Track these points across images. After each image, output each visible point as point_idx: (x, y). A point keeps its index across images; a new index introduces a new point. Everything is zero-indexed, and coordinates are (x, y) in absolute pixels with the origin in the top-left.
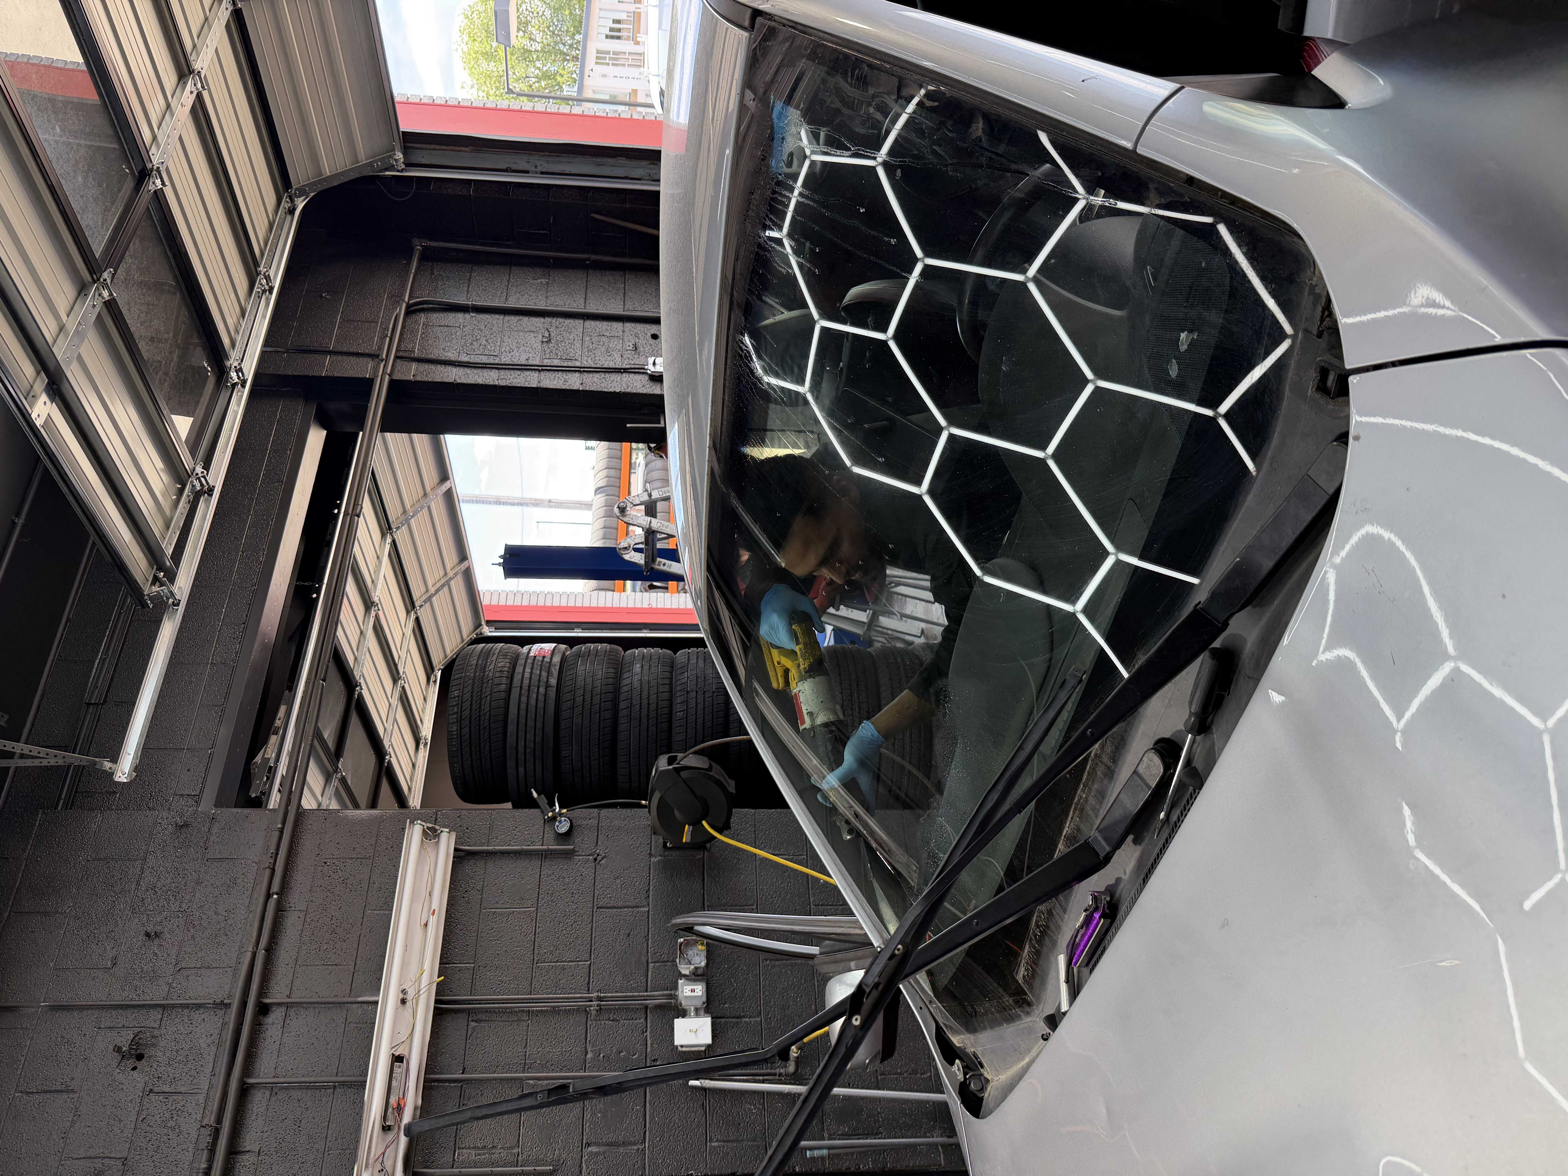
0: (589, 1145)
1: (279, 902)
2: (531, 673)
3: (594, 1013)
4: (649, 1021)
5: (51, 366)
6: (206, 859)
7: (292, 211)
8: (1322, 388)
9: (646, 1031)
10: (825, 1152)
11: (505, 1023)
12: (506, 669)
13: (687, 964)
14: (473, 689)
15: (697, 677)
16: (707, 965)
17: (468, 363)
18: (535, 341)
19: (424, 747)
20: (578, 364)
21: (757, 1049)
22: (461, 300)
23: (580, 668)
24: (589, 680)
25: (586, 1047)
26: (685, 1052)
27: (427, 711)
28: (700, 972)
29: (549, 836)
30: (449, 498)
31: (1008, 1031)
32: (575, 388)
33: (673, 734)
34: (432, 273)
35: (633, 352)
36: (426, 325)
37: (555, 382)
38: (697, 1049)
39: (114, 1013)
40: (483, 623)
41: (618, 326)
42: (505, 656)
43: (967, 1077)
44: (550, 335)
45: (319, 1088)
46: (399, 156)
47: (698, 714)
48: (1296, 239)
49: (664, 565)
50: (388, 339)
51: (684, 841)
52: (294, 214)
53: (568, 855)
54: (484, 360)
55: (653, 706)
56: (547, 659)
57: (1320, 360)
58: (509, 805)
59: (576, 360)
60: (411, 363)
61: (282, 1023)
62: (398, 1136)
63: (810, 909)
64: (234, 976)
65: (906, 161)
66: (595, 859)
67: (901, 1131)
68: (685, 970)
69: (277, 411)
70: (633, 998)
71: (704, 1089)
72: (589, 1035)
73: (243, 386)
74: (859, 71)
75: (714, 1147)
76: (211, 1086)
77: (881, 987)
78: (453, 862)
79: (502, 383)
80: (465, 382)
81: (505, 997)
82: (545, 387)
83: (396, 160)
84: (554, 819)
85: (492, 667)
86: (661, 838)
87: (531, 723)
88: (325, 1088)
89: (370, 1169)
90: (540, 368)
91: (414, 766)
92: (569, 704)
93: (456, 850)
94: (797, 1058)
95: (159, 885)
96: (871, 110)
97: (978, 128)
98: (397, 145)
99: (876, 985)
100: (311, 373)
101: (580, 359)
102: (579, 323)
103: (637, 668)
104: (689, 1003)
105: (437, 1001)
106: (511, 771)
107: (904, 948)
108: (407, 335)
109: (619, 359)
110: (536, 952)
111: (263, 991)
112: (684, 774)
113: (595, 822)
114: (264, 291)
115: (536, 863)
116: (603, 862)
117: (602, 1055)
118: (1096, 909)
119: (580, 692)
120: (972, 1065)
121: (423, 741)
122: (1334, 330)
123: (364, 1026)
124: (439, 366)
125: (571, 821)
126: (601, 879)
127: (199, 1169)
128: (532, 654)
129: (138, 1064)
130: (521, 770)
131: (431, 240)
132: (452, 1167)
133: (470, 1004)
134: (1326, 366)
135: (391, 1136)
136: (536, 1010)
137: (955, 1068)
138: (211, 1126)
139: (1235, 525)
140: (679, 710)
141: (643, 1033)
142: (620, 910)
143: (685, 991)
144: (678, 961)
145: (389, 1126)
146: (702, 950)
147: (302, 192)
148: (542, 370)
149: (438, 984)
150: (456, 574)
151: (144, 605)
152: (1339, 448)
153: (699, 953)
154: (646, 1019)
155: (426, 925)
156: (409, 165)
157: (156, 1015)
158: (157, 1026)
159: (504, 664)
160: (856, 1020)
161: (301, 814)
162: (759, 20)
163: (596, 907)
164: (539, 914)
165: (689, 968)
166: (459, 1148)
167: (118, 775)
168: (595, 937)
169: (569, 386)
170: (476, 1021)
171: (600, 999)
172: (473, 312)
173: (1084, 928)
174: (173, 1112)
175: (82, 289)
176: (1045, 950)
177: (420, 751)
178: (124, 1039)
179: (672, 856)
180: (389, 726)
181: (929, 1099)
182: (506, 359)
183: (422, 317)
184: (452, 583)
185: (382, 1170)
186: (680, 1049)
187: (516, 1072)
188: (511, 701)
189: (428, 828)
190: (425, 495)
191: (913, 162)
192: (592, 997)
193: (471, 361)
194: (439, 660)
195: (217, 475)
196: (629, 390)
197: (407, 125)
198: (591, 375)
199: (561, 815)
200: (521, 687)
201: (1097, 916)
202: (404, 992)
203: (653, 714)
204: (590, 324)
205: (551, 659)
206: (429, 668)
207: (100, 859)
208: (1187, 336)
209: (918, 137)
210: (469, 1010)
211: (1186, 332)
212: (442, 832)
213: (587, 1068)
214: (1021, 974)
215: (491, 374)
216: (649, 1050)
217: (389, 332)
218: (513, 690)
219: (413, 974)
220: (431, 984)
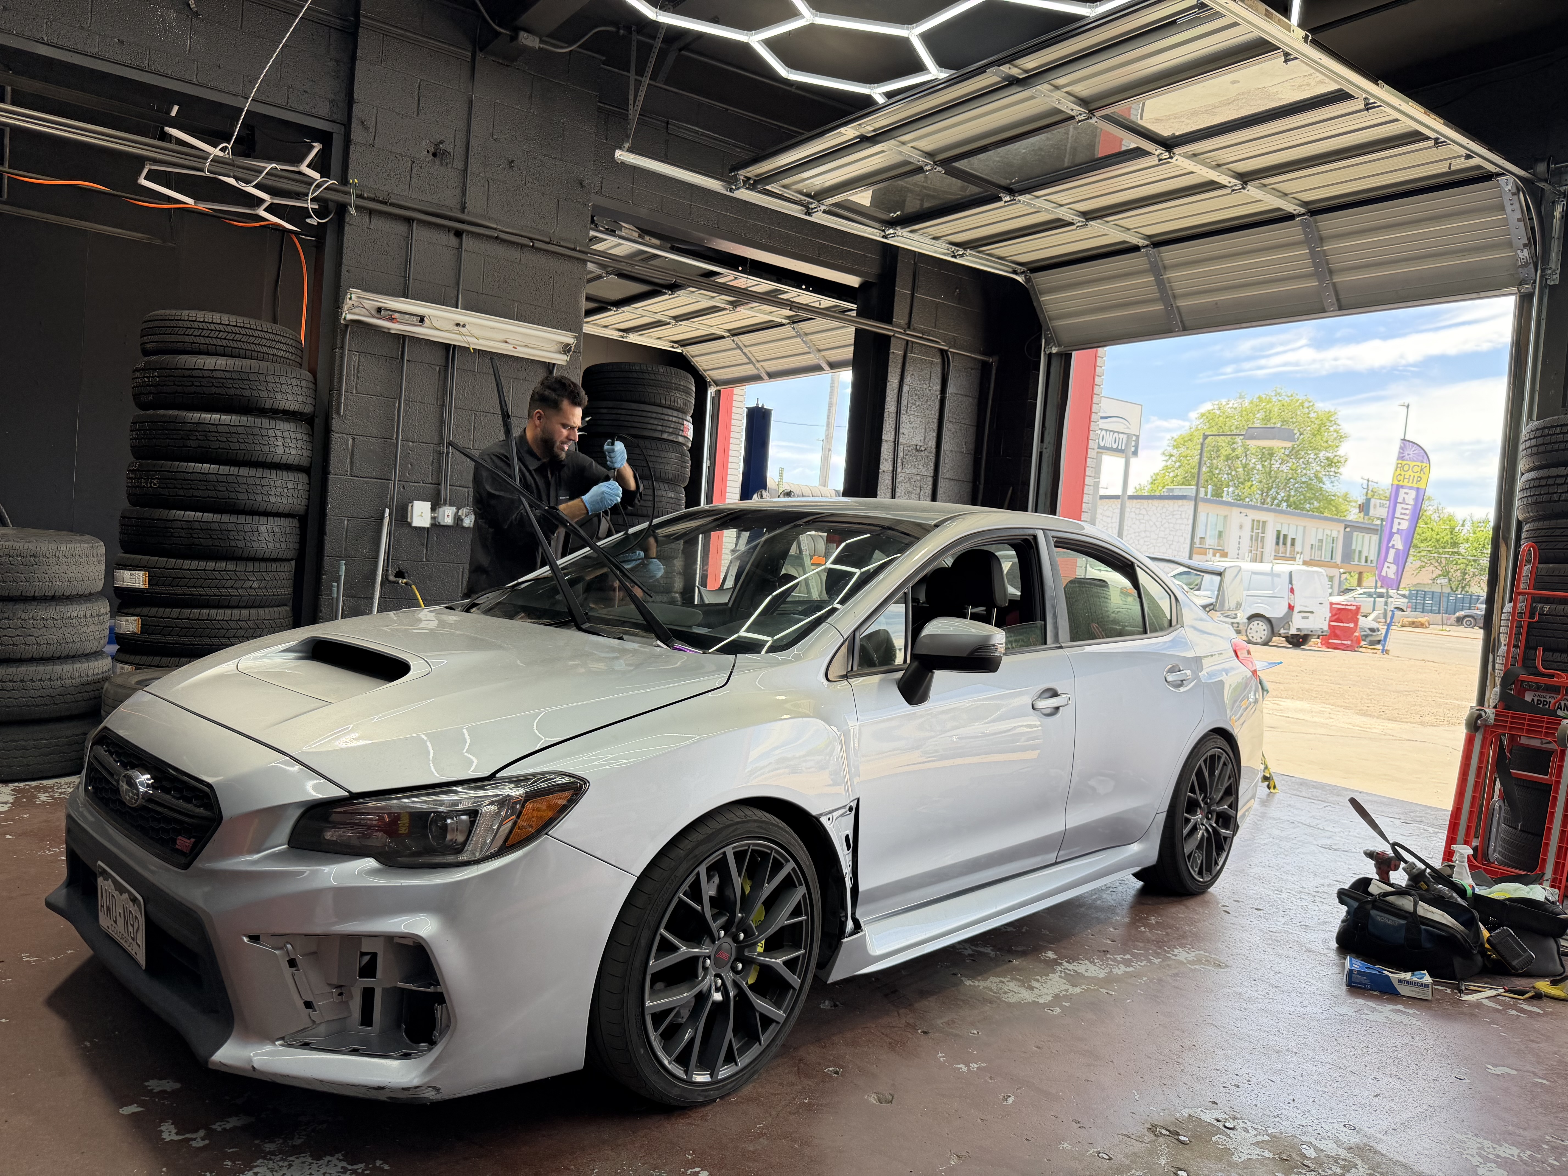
0: (354, 439)
1: (528, 246)
2: (672, 421)
3: (439, 449)
4: (430, 486)
7: (1015, 272)
9: (424, 483)
12: (676, 404)
14: (664, 381)
17: (902, 391)
18: (918, 440)
19: (621, 336)
20: (899, 470)
24: (664, 460)
25: (417, 442)
26: (408, 507)
27: (649, 340)
28: (460, 522)
30: (817, 368)
32: (881, 465)
34: (972, 369)
36: (933, 365)
37: (885, 453)
38: (410, 515)
39: (465, 138)
40: (719, 388)
44: (922, 451)
45: (406, 267)
46: (1054, 350)
50: (922, 335)
52: (1012, 274)
54: (904, 403)
56: (681, 432)
59: (903, 468)
60: (903, 351)
61: (448, 245)
62: (375, 318)
64: (483, 216)
70: (446, 476)
71: (382, 518)
72: (424, 444)
73: (883, 237)
75: (344, 522)
76: (412, 199)
78: (545, 362)
79: (886, 413)
80: (888, 386)
81: (455, 390)
82: (884, 444)
83: (1051, 347)
85: (678, 394)
88: (406, 272)
90: (897, 441)
94: (398, 583)
98: (1062, 349)
100: (898, 281)
101: (905, 471)
104: (440, 513)
105: (455, 346)
106: (605, 403)
108: (924, 349)
110: (481, 413)
111: (470, 234)
114: (953, 252)
117: (411, 452)
124: (900, 371)
128: (685, 423)
129: (431, 154)
131: (997, 369)
132: (348, 350)
133: (451, 367)
135: (376, 314)
136: (444, 411)
138: (389, 199)
141: (422, 481)
143: (448, 511)
145: (380, 312)
147: (1028, 280)
148: (895, 444)
149: (468, 348)
150: (758, 369)
151: (731, 170)
154: (432, 483)
155: (506, 342)
156: (1048, 356)
157: (461, 166)
158: (454, 167)
159: (680, 403)
165: (462, 515)
166: (360, 355)
167: (620, 152)
169: (883, 462)
170: (440, 371)
172: (941, 397)
174: (400, 175)
175: (930, 155)
177: (618, 332)
178: (447, 146)
180: (640, 311)
182: (904, 418)
183: (938, 360)
184: (751, 366)
185: (353, 306)
186: (411, 504)
188: (652, 407)
189: (570, 348)
190: (819, 351)
192: (449, 448)
197: (1077, 357)
198: (890, 478)
200: (662, 414)
202: (464, 326)
204: (932, 480)
205: (681, 435)
207: (564, 131)
210: (448, 366)
212: (567, 356)
213: (404, 442)
215: (893, 408)
216: (412, 484)
217: (926, 337)
218: (661, 408)
219: (475, 332)
220: (468, 343)
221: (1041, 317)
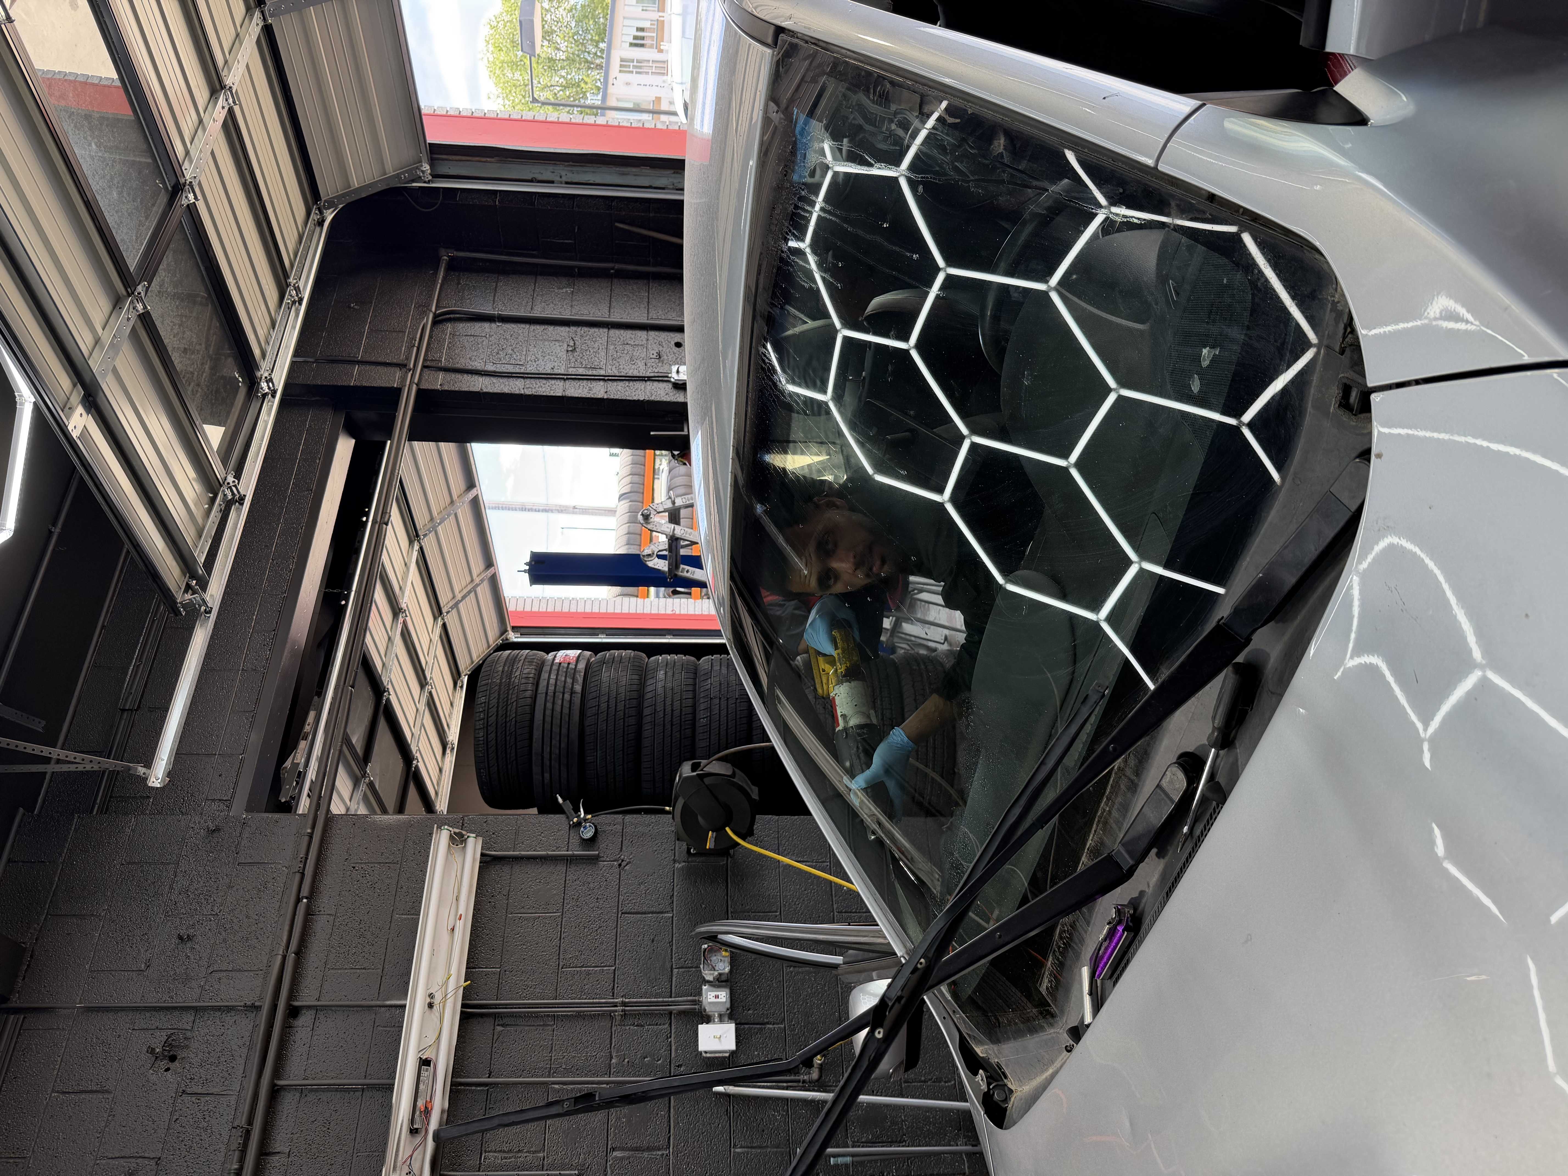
0: (614, 1149)
1: (308, 907)
2: (556, 679)
3: (618, 1018)
4: (673, 1027)
5: (87, 378)
6: (237, 863)
7: (321, 223)
8: (1345, 404)
9: (670, 1037)
10: (848, 1159)
11: (531, 1028)
12: (531, 675)
13: (711, 970)
14: (499, 695)
15: (720, 684)
16: (731, 971)
17: (495, 372)
18: (560, 350)
19: (451, 751)
20: (602, 372)
21: (782, 1060)
22: (488, 310)
23: (605, 675)
24: (613, 687)
25: (610, 1052)
26: (709, 1058)
27: (454, 716)
28: (724, 978)
29: (575, 841)
30: (476, 505)
31: (1032, 1042)
32: (599, 397)
33: (697, 740)
34: (459, 283)
35: (657, 361)
36: (453, 335)
37: (580, 391)
38: (721, 1055)
39: (148, 1015)
40: (509, 629)
41: (642, 334)
42: (531, 662)
43: (991, 1087)
44: (575, 344)
45: (348, 1091)
46: (426, 167)
47: (722, 720)
48: (1317, 256)
49: (688, 571)
50: (415, 349)
51: (708, 847)
52: (323, 226)
53: (594, 860)
54: (511, 369)
55: (677, 713)
56: (572, 666)
57: (1343, 377)
58: (534, 811)
59: (600, 368)
60: (438, 372)
61: (311, 1027)
62: (426, 1139)
63: (833, 915)
64: (265, 978)
65: (928, 178)
66: (620, 865)
67: (925, 1139)
68: (709, 975)
69: (307, 420)
70: (657, 1004)
71: (727, 1095)
72: (613, 1040)
73: (274, 396)
74: (881, 88)
75: (738, 1153)
76: (242, 1087)
77: (903, 1001)
78: (480, 867)
79: (528, 392)
80: (491, 391)
81: (530, 1001)
82: (570, 395)
83: (423, 172)
84: (579, 824)
85: (518, 673)
86: (685, 844)
87: (556, 729)
88: (355, 1090)
89: (398, 1172)
90: (565, 377)
91: (441, 770)
92: (594, 710)
93: (482, 855)
94: (821, 1065)
95: (192, 888)
96: (893, 127)
97: (1000, 144)
98: (424, 157)
99: (899, 999)
100: (340, 383)
101: (604, 367)
102: (603, 331)
103: (661, 674)
104: (714, 1009)
105: (464, 1006)
106: (537, 777)
107: (926, 963)
108: (435, 345)
109: (642, 367)
110: (561, 957)
111: (293, 994)
112: (707, 781)
113: (619, 827)
114: (294, 302)
115: (561, 868)
116: (627, 868)
117: (626, 1060)
118: (1119, 922)
119: (604, 699)
120: (996, 1076)
121: (449, 746)
122: (1356, 347)
123: (392, 1029)
124: (465, 375)
125: (596, 826)
126: (626, 884)
127: (230, 1170)
128: (557, 661)
129: (171, 1065)
130: (547, 776)
131: (457, 250)
132: (479, 1171)
133: (496, 1008)
134: (1348, 383)
135: (418, 1139)
136: (562, 1015)
137: (979, 1078)
138: (242, 1127)
139: (1258, 540)
140: (702, 717)
141: (667, 1038)
142: (644, 916)
143: (709, 997)
144: (702, 966)
145: (417, 1129)
146: (726, 957)
147: (331, 204)
148: (567, 379)
149: (464, 988)
150: (482, 581)
151: (177, 612)
152: (1361, 464)
153: (722, 959)
154: (670, 1024)
155: (453, 929)
156: (436, 176)
157: (189, 1017)
158: (190, 1028)
159: (529, 670)
160: (879, 1033)
161: (330, 819)
162: (782, 36)
163: (620, 913)
164: (564, 919)
165: (713, 974)
166: (485, 1152)
167: (152, 780)
168: (620, 942)
169: (593, 394)
170: (502, 1025)
171: (624, 1004)
172: (499, 321)
173: (1108, 941)
174: (205, 1113)
175: (117, 303)
176: (1068, 963)
177: (447, 755)
178: (158, 1041)
179: (696, 862)
180: (416, 731)
181: (953, 1107)
182: (531, 368)
183: (449, 327)
184: (479, 589)
185: (410, 1173)
186: (704, 1055)
187: (542, 1076)
188: (537, 708)
189: (455, 833)
190: (452, 502)
191: (934, 179)
192: (617, 1003)
193: (498, 370)
194: (465, 665)
195: (248, 485)
196: (652, 398)
197: (434, 137)
198: (615, 383)
199: (585, 820)
200: (547, 693)
201: (1120, 928)
202: (431, 996)
203: (676, 720)
204: (614, 332)
205: (576, 665)
206: (456, 674)
207: (134, 863)
208: (1209, 352)
209: (939, 153)
210: (495, 1014)
211: (1208, 348)
212: (468, 837)
213: (612, 1073)
214: (1044, 985)
215: (517, 383)
216: (673, 1055)
217: (417, 342)
218: (538, 696)
219: (440, 978)
220: (457, 988)
221: (381, 187)
